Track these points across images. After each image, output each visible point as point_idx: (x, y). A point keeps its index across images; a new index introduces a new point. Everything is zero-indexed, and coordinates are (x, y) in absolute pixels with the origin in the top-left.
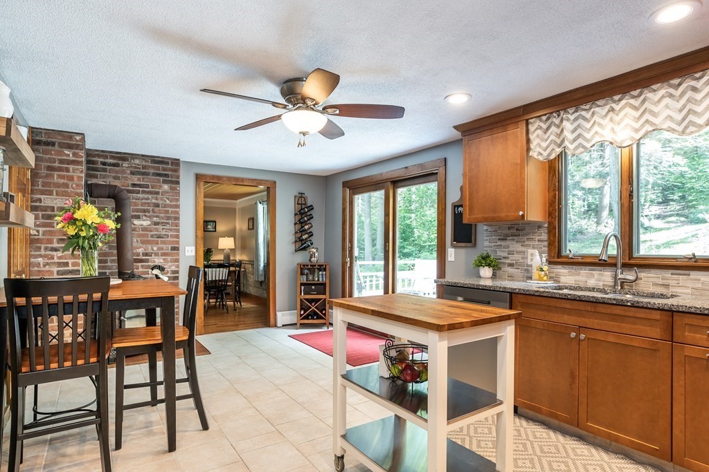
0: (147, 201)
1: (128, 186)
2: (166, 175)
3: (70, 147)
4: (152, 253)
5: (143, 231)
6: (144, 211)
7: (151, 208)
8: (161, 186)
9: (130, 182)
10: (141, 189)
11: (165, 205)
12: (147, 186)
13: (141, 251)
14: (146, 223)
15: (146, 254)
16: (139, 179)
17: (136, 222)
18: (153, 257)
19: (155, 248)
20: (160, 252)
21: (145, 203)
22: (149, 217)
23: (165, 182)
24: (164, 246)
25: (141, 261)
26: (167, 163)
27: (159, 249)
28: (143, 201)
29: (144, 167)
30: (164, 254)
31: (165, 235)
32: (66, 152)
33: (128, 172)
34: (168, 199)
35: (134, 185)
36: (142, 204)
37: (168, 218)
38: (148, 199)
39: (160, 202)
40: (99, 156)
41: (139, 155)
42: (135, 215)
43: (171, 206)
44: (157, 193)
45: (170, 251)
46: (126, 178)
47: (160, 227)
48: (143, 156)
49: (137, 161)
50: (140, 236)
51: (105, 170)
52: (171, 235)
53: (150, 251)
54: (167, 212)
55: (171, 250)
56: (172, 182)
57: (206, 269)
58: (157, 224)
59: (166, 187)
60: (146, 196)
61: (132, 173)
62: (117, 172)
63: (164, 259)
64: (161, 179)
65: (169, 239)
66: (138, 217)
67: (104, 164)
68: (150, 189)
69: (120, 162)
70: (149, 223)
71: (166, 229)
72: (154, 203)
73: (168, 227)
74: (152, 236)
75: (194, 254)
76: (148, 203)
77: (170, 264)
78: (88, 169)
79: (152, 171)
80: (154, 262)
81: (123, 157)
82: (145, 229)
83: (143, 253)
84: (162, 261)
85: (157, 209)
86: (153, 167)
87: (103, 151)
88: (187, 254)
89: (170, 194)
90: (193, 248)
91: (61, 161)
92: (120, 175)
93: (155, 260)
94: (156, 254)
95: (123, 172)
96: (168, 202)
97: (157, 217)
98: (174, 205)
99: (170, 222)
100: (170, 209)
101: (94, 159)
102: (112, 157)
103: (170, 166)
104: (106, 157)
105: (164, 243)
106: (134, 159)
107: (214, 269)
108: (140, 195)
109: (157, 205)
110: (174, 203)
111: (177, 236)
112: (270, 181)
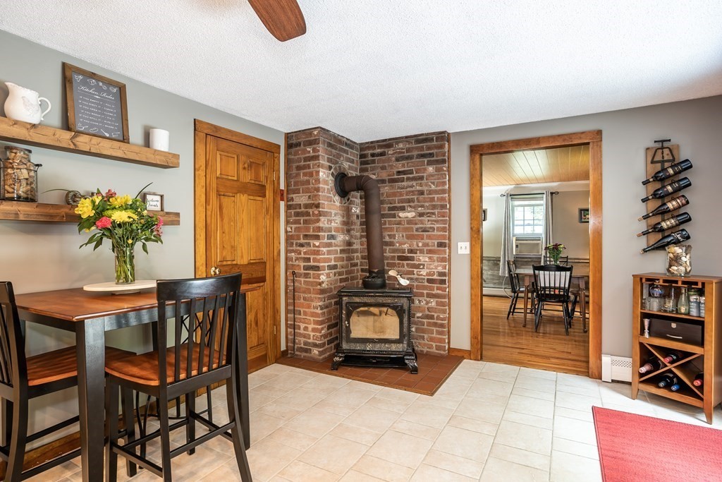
0: (411, 189)
1: (394, 175)
2: (431, 155)
3: (310, 143)
4: (417, 250)
5: (408, 224)
6: (409, 201)
7: (415, 197)
8: (425, 169)
9: (395, 170)
10: (405, 176)
11: (430, 191)
12: (411, 172)
13: (406, 247)
14: (410, 215)
15: (411, 251)
16: (403, 166)
17: (402, 214)
18: (418, 254)
19: (420, 244)
20: (425, 249)
21: (410, 192)
22: (414, 207)
23: (430, 163)
24: (430, 242)
25: (407, 259)
26: (432, 140)
27: (425, 245)
28: (408, 189)
29: (409, 150)
30: (430, 252)
31: (431, 228)
32: (308, 149)
33: (393, 159)
34: (433, 183)
35: (399, 173)
36: (407, 194)
37: (434, 207)
38: (412, 186)
39: (425, 188)
40: (369, 148)
41: (402, 138)
42: (400, 207)
43: (436, 192)
44: (422, 178)
45: (436, 248)
46: (391, 166)
47: (425, 218)
48: (407, 137)
49: (401, 145)
50: (406, 229)
51: (373, 162)
52: (437, 227)
53: (415, 247)
54: (432, 200)
55: (438, 247)
56: (437, 162)
58: (421, 215)
59: (431, 169)
60: (410, 183)
61: (397, 160)
62: (384, 161)
63: (430, 258)
64: (426, 160)
65: (435, 233)
66: (403, 209)
67: (373, 155)
68: (415, 175)
69: (386, 150)
70: (414, 214)
71: (432, 221)
72: (419, 191)
73: (433, 218)
74: (417, 230)
75: (468, 251)
76: (413, 192)
77: (436, 264)
78: (362, 163)
79: (415, 153)
80: (419, 260)
81: (387, 144)
82: (410, 222)
83: (408, 250)
84: (427, 259)
85: (421, 197)
86: (417, 148)
87: (372, 142)
88: (459, 253)
89: (436, 177)
90: (468, 244)
91: (306, 159)
92: (386, 164)
93: (421, 258)
94: (422, 251)
95: (389, 160)
96: (433, 187)
97: (422, 206)
98: (440, 190)
99: (436, 211)
100: (436, 196)
101: (366, 152)
102: (380, 147)
103: (435, 143)
104: (374, 148)
105: (429, 237)
106: (397, 143)
107: (552, 273)
108: (405, 184)
109: (422, 193)
110: (440, 188)
111: (444, 229)
112: (590, 132)
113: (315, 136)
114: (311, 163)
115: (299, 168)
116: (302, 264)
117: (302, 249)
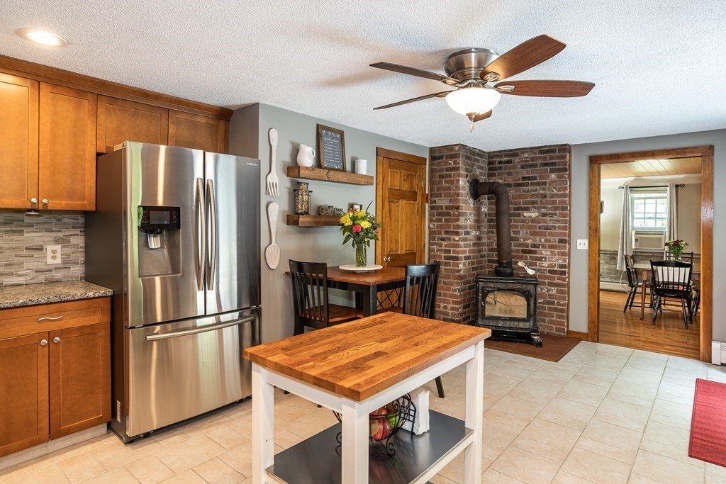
0: (535, 193)
1: (519, 180)
2: (554, 164)
3: (451, 157)
4: (540, 245)
5: (532, 222)
6: (533, 203)
7: (539, 200)
8: (548, 176)
9: (520, 176)
10: (529, 182)
11: (552, 195)
12: (535, 178)
13: (529, 242)
14: (534, 215)
15: (534, 246)
16: (528, 172)
17: (526, 214)
18: (541, 249)
19: (543, 240)
20: (547, 244)
21: (534, 195)
22: (537, 208)
23: (552, 171)
24: (552, 238)
25: (530, 252)
26: (555, 151)
27: (546, 241)
28: (532, 193)
29: (533, 159)
30: (551, 247)
31: (552, 226)
32: (450, 162)
33: (519, 166)
34: (555, 188)
35: (524, 178)
36: (531, 196)
37: (556, 209)
38: (536, 190)
39: (548, 192)
40: (496, 156)
41: (528, 148)
42: (525, 208)
43: (558, 196)
44: (545, 184)
45: (557, 243)
46: (517, 173)
47: (548, 218)
48: (531, 148)
49: (526, 155)
50: (529, 227)
51: (501, 168)
52: (559, 226)
53: (538, 242)
54: (554, 202)
55: (559, 242)
56: (559, 170)
57: (655, 267)
58: (544, 215)
59: (553, 176)
60: (534, 188)
61: (523, 167)
62: (510, 168)
63: (551, 252)
64: (549, 168)
65: (557, 231)
66: (527, 209)
67: (500, 162)
68: (538, 180)
69: (512, 159)
70: (537, 214)
71: (554, 220)
72: (542, 194)
73: (555, 218)
74: (540, 228)
75: (586, 247)
76: (536, 195)
77: (557, 257)
78: (490, 169)
79: (539, 162)
80: (542, 254)
81: (513, 153)
82: (533, 220)
83: (531, 245)
84: (549, 253)
85: (544, 200)
86: (541, 158)
87: (499, 152)
88: (578, 248)
89: (558, 183)
90: (586, 241)
91: (447, 170)
92: (512, 171)
93: (543, 252)
94: (544, 246)
95: (515, 167)
96: (555, 191)
97: (545, 208)
98: (561, 194)
99: (558, 212)
100: (558, 199)
101: (493, 160)
102: (507, 156)
103: (557, 154)
104: (501, 156)
105: (551, 234)
106: (523, 153)
108: (529, 188)
109: (545, 196)
110: (562, 192)
111: (564, 228)
112: (702, 147)
113: (456, 151)
114: (452, 173)
115: (441, 176)
116: (443, 255)
117: (443, 242)
